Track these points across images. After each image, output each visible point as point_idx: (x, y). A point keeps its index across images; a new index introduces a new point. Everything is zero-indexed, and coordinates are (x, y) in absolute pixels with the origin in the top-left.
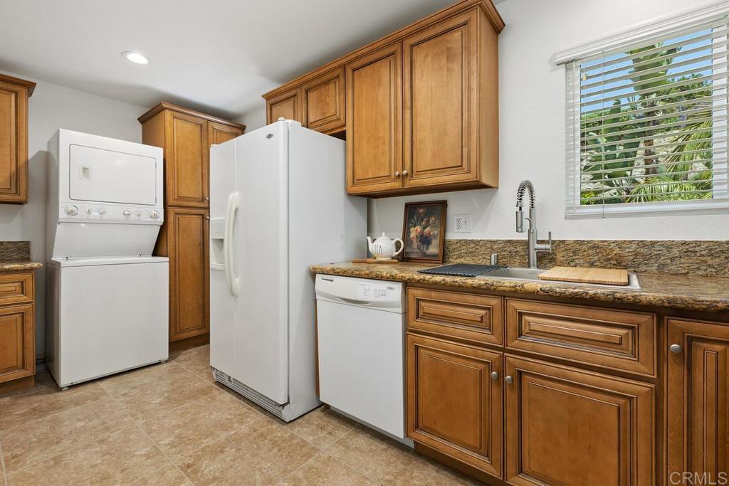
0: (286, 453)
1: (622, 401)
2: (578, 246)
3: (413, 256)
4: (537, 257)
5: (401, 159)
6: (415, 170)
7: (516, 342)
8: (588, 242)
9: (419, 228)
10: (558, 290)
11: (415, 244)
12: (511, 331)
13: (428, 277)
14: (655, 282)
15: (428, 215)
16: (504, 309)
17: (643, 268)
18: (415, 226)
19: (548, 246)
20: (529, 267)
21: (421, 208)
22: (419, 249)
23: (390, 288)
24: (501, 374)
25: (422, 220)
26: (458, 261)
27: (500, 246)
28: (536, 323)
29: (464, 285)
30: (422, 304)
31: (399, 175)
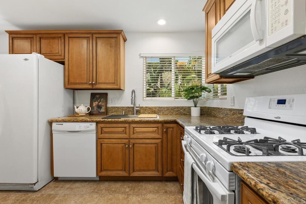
0: (42, 201)
1: (156, 145)
2: (146, 108)
3: (94, 113)
4: (136, 112)
5: (92, 77)
6: (97, 82)
7: (133, 136)
8: (148, 107)
9: (97, 103)
10: (143, 120)
11: (95, 109)
12: (131, 133)
13: (106, 120)
14: (162, 116)
15: (100, 98)
16: (129, 127)
17: (160, 113)
18: (95, 102)
19: (139, 108)
20: (134, 115)
21: (97, 95)
22: (97, 110)
23: (91, 125)
24: (129, 146)
25: (98, 99)
26: (112, 114)
27: (125, 108)
28: (138, 130)
29: (118, 121)
30: (103, 129)
31: (91, 83)
